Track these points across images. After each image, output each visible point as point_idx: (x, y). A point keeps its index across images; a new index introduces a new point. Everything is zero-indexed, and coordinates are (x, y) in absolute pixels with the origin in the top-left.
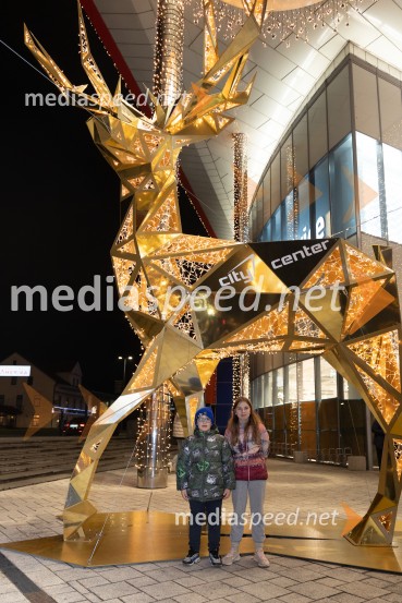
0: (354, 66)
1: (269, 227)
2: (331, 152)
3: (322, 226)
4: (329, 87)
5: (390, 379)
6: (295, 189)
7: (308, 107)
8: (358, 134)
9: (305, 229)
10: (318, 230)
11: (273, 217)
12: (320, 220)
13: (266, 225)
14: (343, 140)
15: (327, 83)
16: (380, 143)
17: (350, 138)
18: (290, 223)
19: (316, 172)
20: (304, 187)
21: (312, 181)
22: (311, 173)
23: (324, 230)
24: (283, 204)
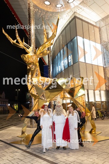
0: (76, 19)
1: (57, 57)
2: (72, 40)
3: (70, 58)
4: (71, 23)
5: (83, 105)
6: (63, 48)
7: (65, 27)
8: (78, 36)
9: (66, 58)
10: (69, 59)
11: (58, 55)
12: (69, 57)
13: (56, 56)
14: (74, 38)
15: (70, 22)
16: (83, 38)
17: (76, 37)
18: (62, 56)
19: (68, 45)
20: (65, 48)
21: (67, 47)
22: (67, 45)
23: (71, 59)
24: (60, 52)
